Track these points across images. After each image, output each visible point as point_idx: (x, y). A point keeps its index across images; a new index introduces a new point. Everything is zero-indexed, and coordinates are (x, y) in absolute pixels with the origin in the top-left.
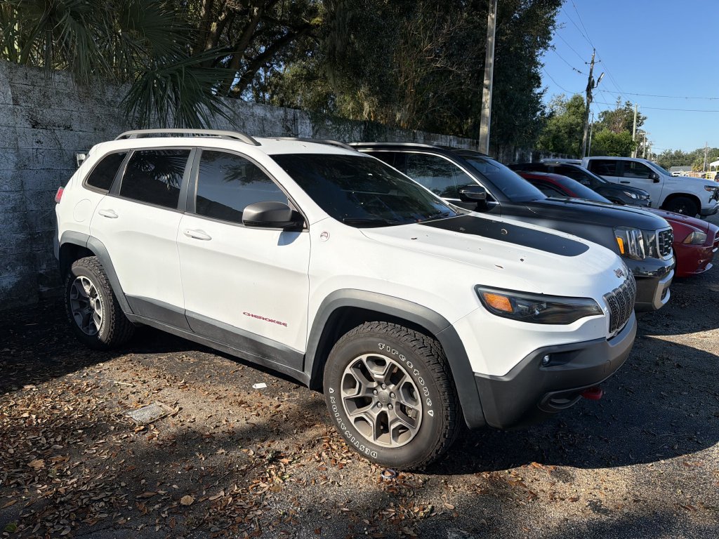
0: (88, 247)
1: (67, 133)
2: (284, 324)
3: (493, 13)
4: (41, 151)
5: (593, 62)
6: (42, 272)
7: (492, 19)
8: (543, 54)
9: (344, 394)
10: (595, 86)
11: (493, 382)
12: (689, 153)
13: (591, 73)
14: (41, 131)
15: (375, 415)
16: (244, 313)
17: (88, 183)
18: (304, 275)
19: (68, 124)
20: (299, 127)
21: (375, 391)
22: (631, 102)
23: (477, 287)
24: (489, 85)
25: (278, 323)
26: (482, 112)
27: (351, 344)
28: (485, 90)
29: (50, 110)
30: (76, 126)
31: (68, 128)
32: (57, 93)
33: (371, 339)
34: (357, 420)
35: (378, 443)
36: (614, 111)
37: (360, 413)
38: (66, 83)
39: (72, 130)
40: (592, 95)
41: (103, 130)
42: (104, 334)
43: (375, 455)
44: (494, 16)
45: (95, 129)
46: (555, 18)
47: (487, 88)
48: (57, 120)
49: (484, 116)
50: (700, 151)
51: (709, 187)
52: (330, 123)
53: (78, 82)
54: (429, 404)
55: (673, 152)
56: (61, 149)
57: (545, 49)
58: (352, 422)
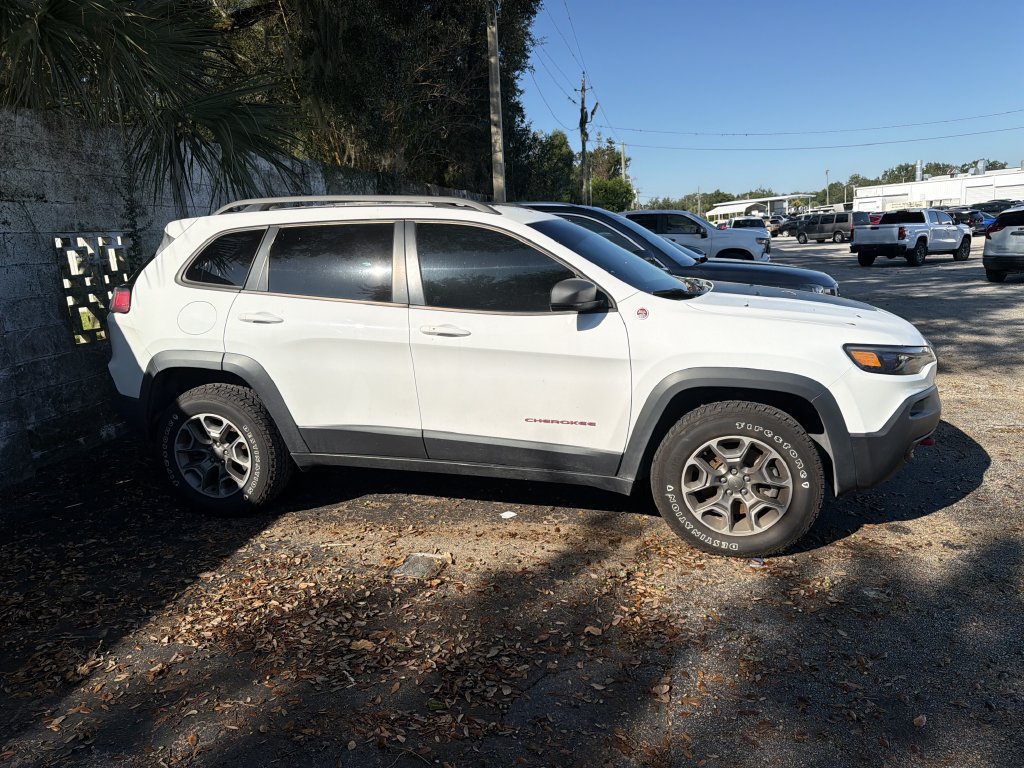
0: (226, 368)
1: (40, 206)
2: (591, 424)
3: (493, 24)
4: (9, 236)
5: (583, 90)
6: (29, 427)
7: (492, 33)
8: (521, 76)
9: (685, 490)
10: (589, 119)
11: (869, 438)
12: (677, 201)
13: (583, 102)
14: (6, 204)
15: (728, 505)
16: (526, 420)
17: (187, 277)
18: (623, 361)
19: (40, 192)
20: (312, 183)
21: (723, 479)
22: (613, 139)
23: (846, 347)
24: (499, 122)
25: (582, 423)
26: (494, 157)
27: (696, 430)
28: (493, 129)
29: (14, 171)
30: (51, 196)
31: (41, 198)
32: (22, 144)
33: (725, 420)
34: (704, 514)
35: (736, 533)
36: (593, 151)
37: (708, 505)
38: (32, 128)
39: (46, 201)
40: (588, 131)
41: (86, 199)
42: (255, 490)
43: (735, 547)
44: (494, 29)
45: (75, 199)
46: (530, 29)
47: (495, 125)
48: (26, 186)
49: (497, 161)
50: (689, 198)
51: (760, 239)
52: (341, 177)
53: (48, 127)
54: (803, 476)
55: (661, 201)
56: (34, 231)
57: (522, 70)
58: (699, 518)
